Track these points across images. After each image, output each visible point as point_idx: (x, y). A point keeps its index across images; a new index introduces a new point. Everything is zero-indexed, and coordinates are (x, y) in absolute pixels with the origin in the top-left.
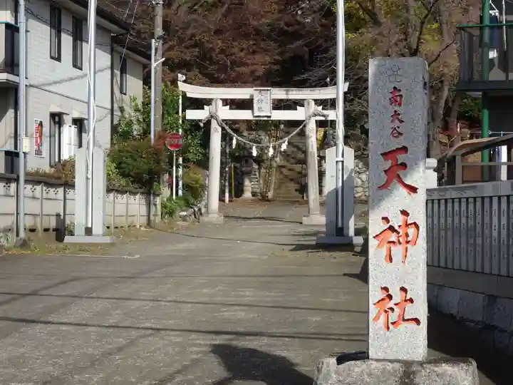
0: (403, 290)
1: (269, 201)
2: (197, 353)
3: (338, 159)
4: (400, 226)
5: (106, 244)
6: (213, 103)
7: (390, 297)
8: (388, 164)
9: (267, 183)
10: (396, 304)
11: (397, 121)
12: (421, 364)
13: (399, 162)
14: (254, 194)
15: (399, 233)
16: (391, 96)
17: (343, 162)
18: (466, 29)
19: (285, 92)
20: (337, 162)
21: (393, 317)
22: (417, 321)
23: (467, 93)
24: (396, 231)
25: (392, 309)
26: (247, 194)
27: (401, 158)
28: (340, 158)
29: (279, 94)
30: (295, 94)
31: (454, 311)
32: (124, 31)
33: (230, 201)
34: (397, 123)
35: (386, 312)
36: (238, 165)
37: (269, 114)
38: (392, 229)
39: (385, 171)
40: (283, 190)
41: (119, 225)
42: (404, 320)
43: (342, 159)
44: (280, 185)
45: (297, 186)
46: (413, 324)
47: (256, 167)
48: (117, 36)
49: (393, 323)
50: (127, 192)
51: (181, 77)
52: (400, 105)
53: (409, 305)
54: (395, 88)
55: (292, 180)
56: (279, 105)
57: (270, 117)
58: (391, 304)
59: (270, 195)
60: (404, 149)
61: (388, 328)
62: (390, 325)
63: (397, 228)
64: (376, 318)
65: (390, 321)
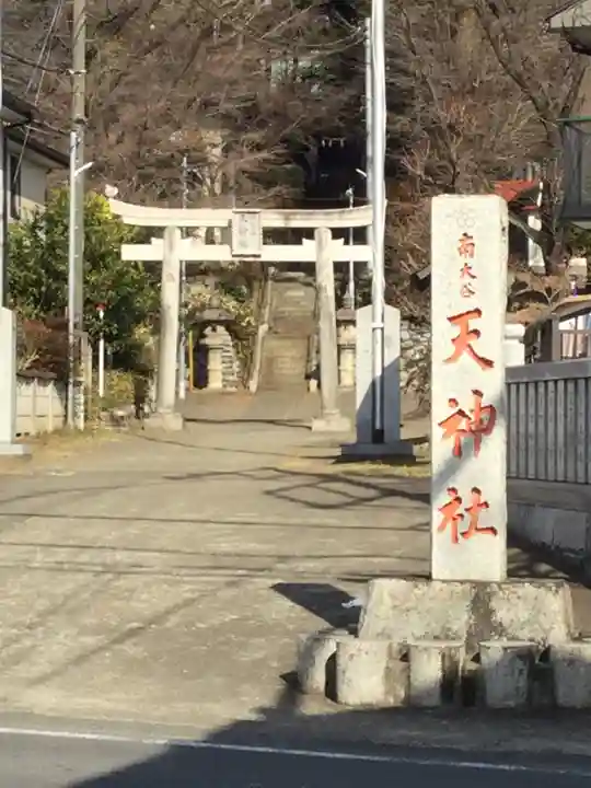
0: (476, 491)
2: (193, 591)
3: (375, 325)
4: (472, 411)
5: (17, 457)
6: (166, 234)
7: (458, 500)
8: (456, 331)
10: (467, 510)
11: (466, 276)
12: (499, 585)
13: (471, 329)
15: (470, 419)
16: (460, 244)
17: (382, 329)
18: (574, 124)
19: (282, 217)
20: (374, 329)
21: (463, 526)
22: (493, 530)
23: (577, 223)
24: (467, 416)
25: (461, 516)
26: (215, 384)
27: (474, 324)
28: (378, 324)
29: (274, 219)
30: (300, 220)
31: (547, 539)
32: (22, 118)
34: (467, 279)
35: (454, 519)
37: (257, 253)
38: (461, 413)
39: (453, 340)
41: (22, 431)
42: (477, 529)
43: (381, 325)
46: (489, 536)
48: (13, 126)
49: (463, 534)
50: (33, 378)
51: (111, 190)
52: (472, 255)
53: (484, 510)
54: (465, 235)
56: (274, 236)
57: (259, 256)
58: (461, 510)
60: (478, 312)
61: (456, 539)
62: (460, 537)
63: (468, 413)
64: (442, 528)
65: (461, 530)
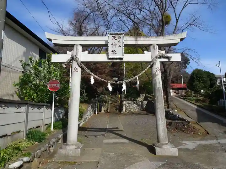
1: (109, 113)
6: (75, 48)
9: (108, 108)
14: (104, 111)
19: (134, 39)
26: (103, 111)
30: (143, 41)
33: (97, 113)
36: (100, 103)
37: (122, 57)
40: (112, 110)
44: (111, 108)
45: (115, 108)
47: (105, 103)
55: (114, 107)
57: (122, 59)
59: (109, 111)
